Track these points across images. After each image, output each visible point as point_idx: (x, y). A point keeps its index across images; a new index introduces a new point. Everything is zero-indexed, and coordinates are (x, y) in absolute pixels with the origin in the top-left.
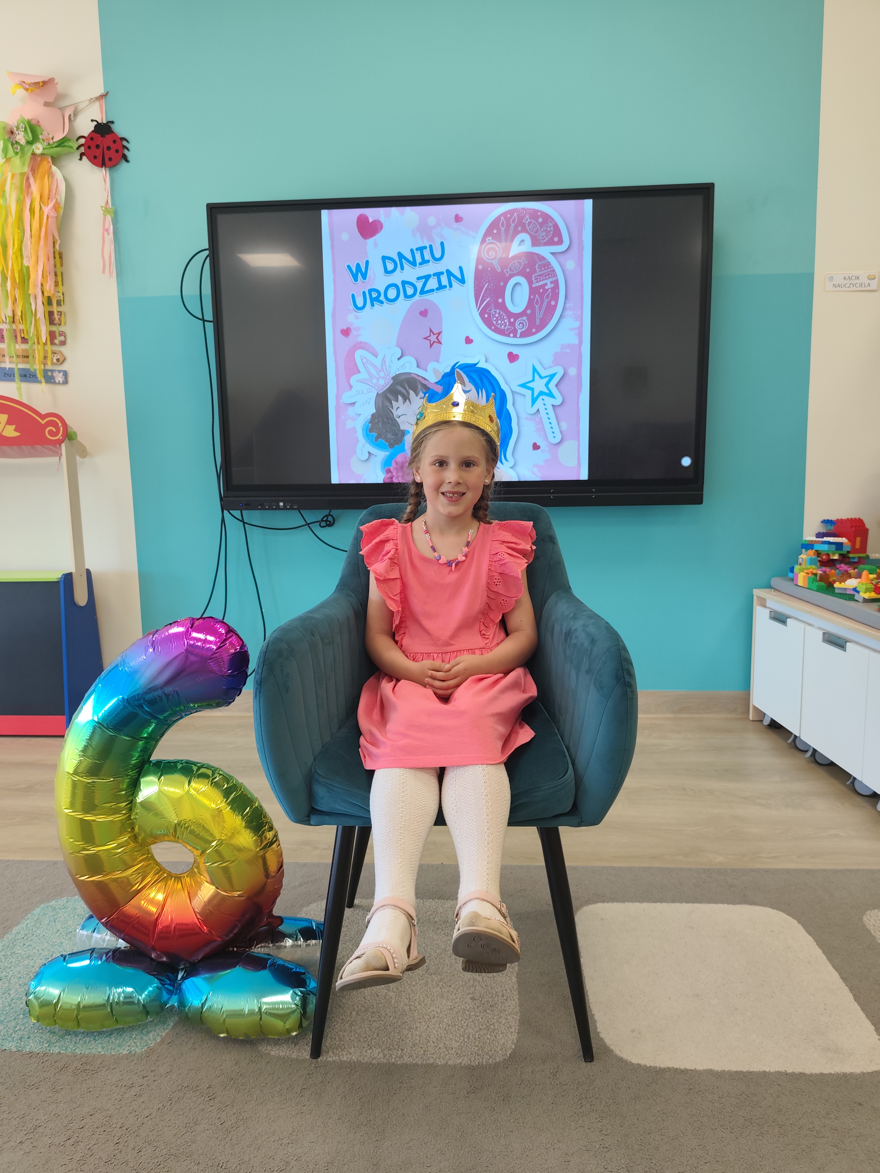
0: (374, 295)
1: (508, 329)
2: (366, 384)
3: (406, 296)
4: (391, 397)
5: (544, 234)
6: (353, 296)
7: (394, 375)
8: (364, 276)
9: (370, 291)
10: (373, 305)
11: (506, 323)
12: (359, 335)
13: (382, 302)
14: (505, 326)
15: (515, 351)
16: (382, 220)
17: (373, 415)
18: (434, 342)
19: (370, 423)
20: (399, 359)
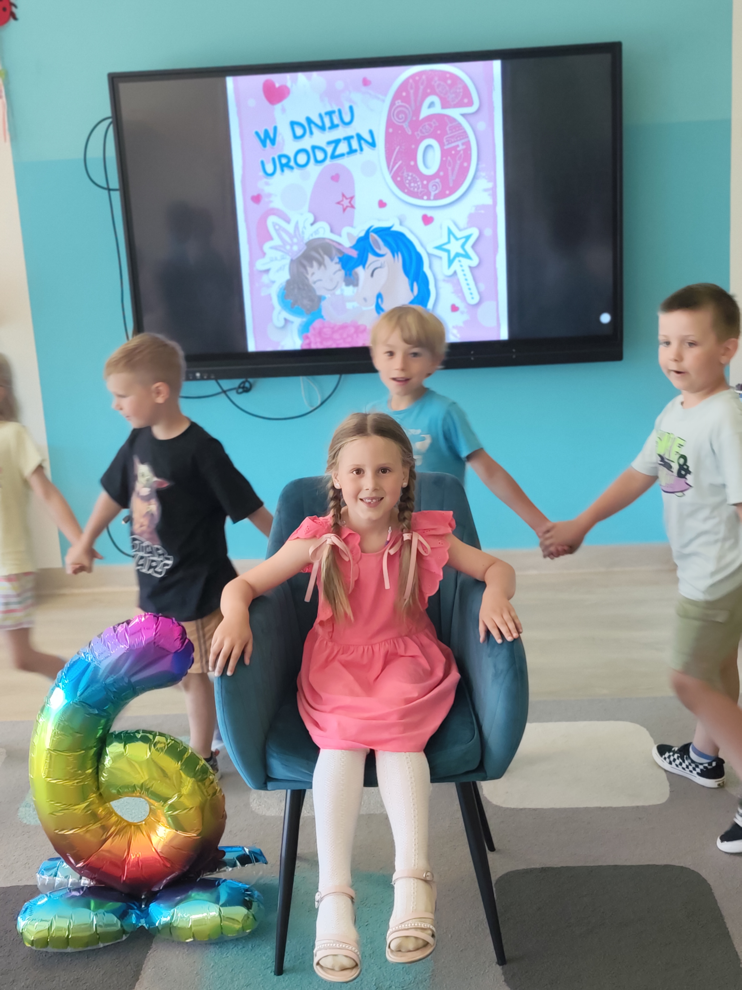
0: (284, 161)
1: (421, 192)
2: (280, 250)
3: (317, 161)
4: (305, 263)
5: (454, 95)
6: (262, 163)
7: (307, 240)
8: (273, 142)
9: (280, 157)
10: (282, 171)
11: (418, 186)
12: (271, 202)
13: (291, 168)
14: (418, 188)
15: (429, 213)
16: (289, 84)
17: (288, 282)
18: (347, 207)
19: (285, 289)
20: (312, 224)
